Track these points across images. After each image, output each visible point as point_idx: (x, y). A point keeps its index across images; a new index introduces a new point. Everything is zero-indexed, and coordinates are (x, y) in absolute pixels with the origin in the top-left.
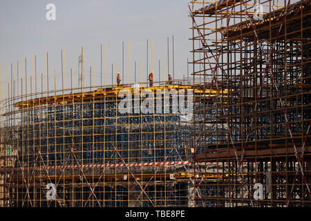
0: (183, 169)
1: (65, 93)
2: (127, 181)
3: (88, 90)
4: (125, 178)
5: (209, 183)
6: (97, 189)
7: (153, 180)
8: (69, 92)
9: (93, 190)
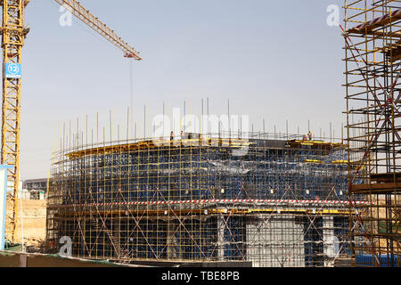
0: (215, 206)
1: (113, 144)
2: (167, 215)
3: (133, 142)
4: (166, 213)
5: (235, 217)
6: (141, 222)
7: (190, 214)
8: (117, 144)
9: (137, 223)
